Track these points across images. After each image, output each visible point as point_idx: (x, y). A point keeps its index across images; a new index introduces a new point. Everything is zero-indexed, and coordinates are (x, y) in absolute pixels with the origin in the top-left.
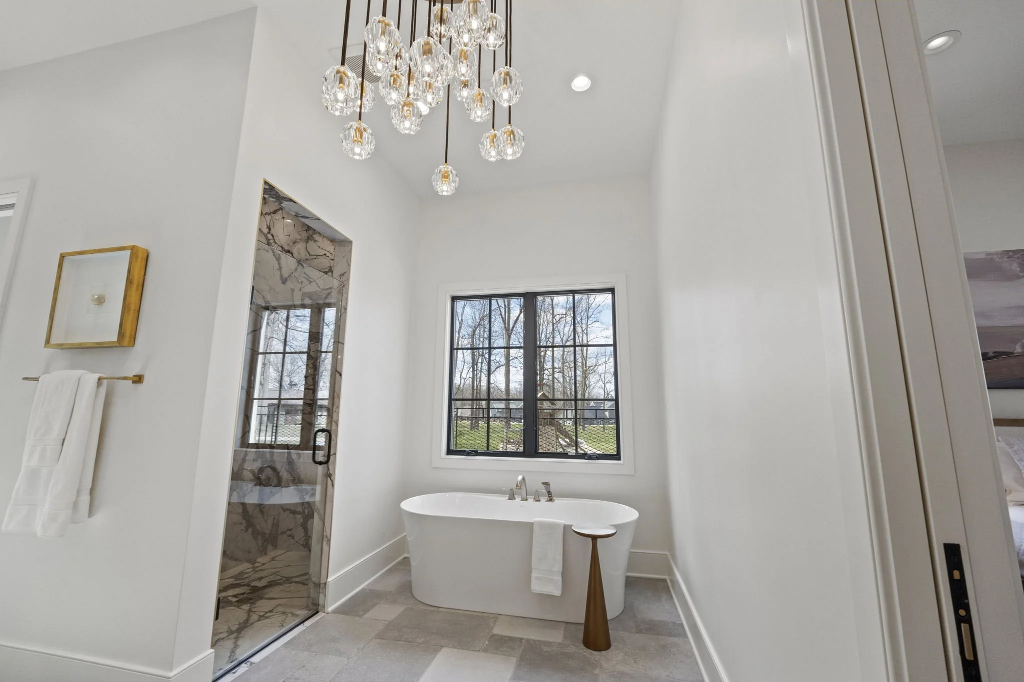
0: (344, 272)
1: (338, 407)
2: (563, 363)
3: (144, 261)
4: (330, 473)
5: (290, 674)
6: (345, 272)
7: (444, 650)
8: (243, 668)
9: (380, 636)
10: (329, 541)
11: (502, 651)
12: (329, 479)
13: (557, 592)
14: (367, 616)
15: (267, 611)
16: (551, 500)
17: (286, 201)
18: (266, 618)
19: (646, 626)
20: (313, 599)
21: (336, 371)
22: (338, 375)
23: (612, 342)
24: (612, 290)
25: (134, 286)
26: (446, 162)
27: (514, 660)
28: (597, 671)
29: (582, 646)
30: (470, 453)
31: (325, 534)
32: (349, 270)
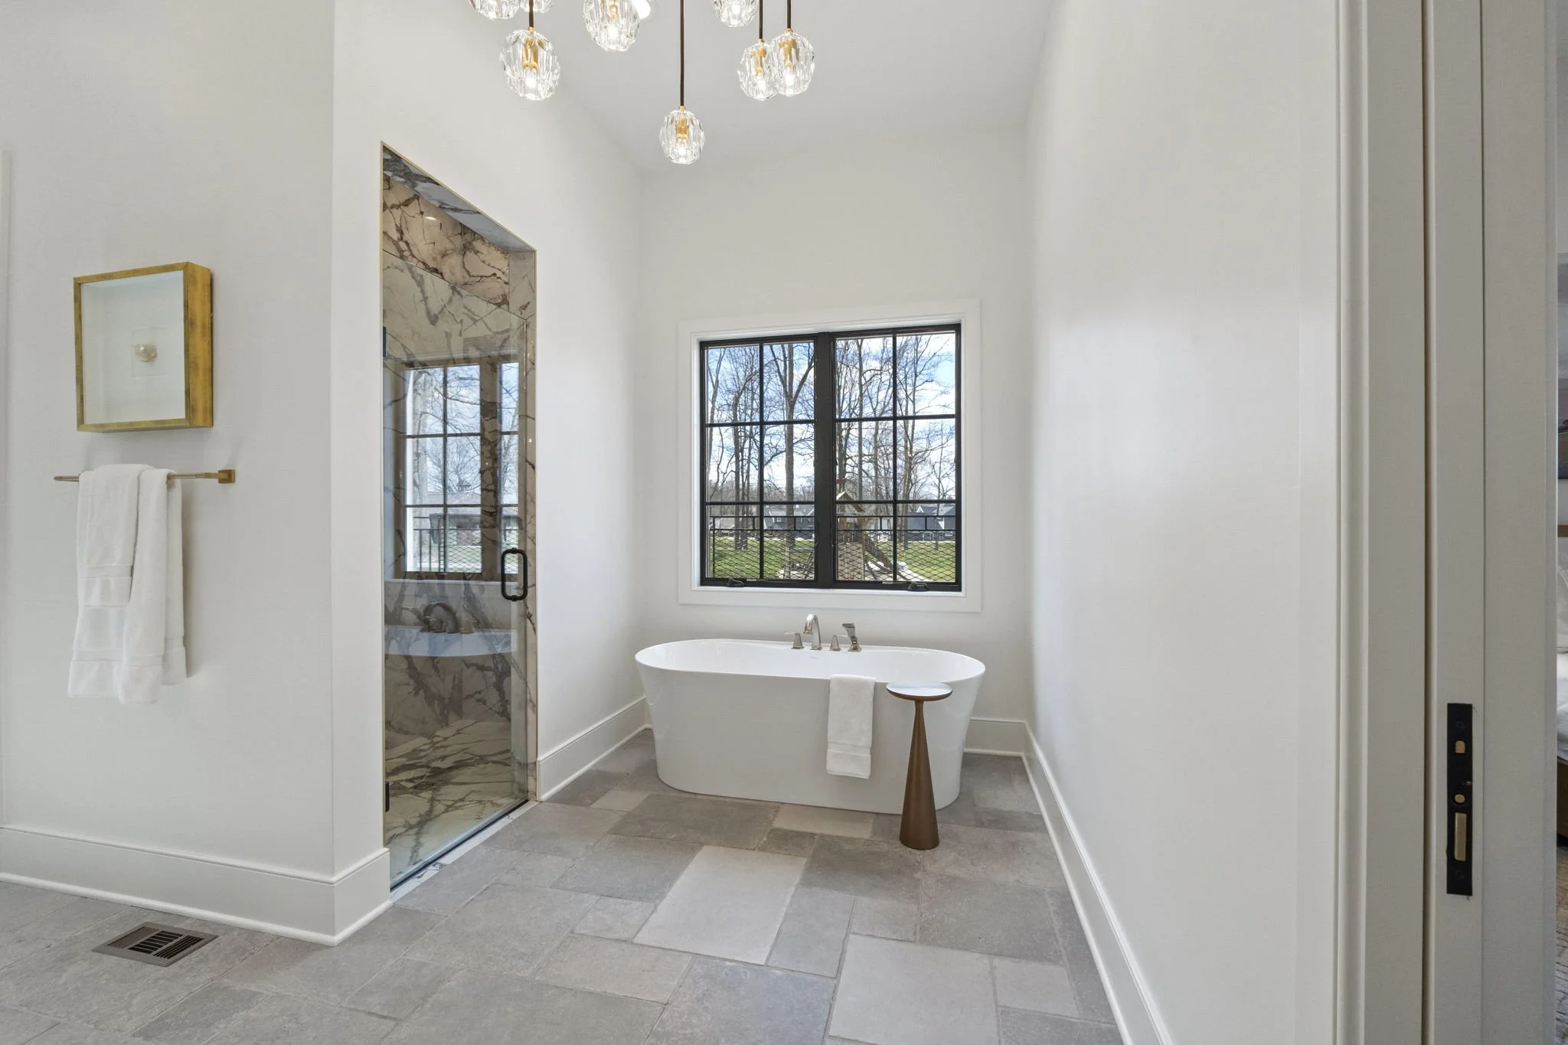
0: (526, 302)
1: (534, 516)
2: (876, 448)
3: (207, 289)
4: (529, 613)
5: (496, 878)
6: (528, 303)
7: (705, 848)
8: (431, 871)
9: (615, 831)
10: (535, 706)
11: (786, 850)
12: (528, 621)
13: (864, 773)
14: (594, 805)
15: (456, 799)
16: (855, 649)
17: (422, 181)
18: (457, 808)
19: (989, 818)
20: (519, 784)
21: (526, 461)
22: (529, 468)
23: (953, 411)
24: (956, 328)
25: (199, 330)
26: (682, 104)
27: (803, 861)
28: (918, 875)
29: (899, 843)
30: (735, 583)
31: (528, 697)
32: (535, 298)
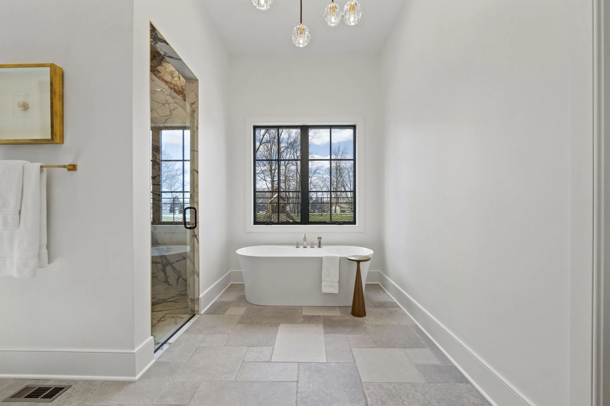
0: (194, 101)
1: (198, 193)
4: (195, 235)
5: (198, 345)
6: (195, 102)
9: (240, 322)
10: (198, 275)
11: (313, 322)
12: (195, 238)
13: (336, 291)
14: (225, 314)
15: (161, 317)
16: (320, 247)
18: (163, 321)
19: (379, 305)
20: (191, 308)
21: (194, 170)
22: (195, 173)
27: (321, 325)
28: (364, 326)
31: (195, 271)
32: (198, 101)
